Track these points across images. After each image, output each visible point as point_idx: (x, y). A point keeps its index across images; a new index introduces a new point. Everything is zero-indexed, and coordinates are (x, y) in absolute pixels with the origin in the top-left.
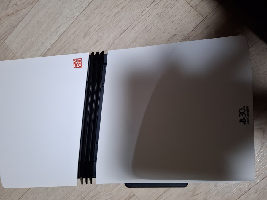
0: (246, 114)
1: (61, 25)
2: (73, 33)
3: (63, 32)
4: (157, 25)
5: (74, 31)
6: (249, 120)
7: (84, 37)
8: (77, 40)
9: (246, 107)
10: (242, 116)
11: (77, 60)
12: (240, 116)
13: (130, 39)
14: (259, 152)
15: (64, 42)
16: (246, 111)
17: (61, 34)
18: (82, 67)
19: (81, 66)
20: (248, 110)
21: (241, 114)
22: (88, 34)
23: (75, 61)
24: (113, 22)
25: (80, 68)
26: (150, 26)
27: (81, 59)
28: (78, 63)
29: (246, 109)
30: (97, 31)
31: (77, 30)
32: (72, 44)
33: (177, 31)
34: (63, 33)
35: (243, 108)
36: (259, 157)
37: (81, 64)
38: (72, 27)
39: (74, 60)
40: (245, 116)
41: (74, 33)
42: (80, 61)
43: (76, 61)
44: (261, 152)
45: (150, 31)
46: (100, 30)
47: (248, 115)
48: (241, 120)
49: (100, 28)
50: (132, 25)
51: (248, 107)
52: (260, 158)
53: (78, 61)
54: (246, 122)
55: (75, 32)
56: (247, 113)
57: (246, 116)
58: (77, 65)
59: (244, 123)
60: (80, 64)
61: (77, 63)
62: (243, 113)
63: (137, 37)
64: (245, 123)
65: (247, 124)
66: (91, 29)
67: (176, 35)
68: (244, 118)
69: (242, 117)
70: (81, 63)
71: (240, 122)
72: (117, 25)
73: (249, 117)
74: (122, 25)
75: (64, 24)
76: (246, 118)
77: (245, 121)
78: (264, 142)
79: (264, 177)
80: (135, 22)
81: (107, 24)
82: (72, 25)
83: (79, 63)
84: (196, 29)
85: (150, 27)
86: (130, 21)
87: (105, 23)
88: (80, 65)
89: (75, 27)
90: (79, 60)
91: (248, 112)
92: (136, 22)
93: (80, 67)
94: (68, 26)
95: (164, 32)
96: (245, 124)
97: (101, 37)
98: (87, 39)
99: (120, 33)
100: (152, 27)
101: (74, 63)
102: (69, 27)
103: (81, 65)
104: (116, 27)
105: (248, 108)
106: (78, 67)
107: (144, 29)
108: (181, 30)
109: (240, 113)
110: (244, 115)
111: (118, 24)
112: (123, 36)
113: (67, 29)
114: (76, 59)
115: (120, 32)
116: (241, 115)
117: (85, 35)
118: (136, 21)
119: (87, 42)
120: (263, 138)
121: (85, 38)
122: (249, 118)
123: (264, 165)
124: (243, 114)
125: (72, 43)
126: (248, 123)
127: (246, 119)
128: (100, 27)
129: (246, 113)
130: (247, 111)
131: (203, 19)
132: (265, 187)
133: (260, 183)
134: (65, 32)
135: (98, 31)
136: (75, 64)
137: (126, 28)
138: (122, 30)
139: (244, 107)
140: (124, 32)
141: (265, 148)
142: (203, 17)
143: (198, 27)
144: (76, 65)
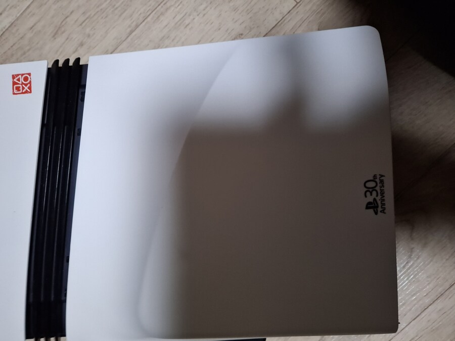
0: (379, 191)
1: (5, 10)
2: (31, 28)
3: (9, 25)
4: (204, 15)
5: (32, 24)
6: (384, 204)
7: (54, 36)
8: (38, 43)
9: (378, 177)
10: (371, 195)
11: (20, 76)
12: (366, 196)
13: (150, 41)
14: (404, 267)
15: (12, 47)
16: (379, 185)
17: (4, 30)
18: (31, 92)
19: (29, 91)
20: (382, 181)
21: (370, 190)
22: (63, 29)
23: (15, 80)
24: (115, 7)
25: (26, 94)
26: (190, 15)
27: (29, 74)
28: (22, 83)
29: (378, 180)
30: (81, 25)
31: (39, 21)
32: (29, 50)
33: (245, 27)
34: (9, 27)
35: (372, 178)
36: (404, 278)
37: (29, 85)
38: (29, 14)
39: (14, 77)
40: (377, 196)
41: (33, 26)
42: (26, 79)
43: (19, 80)
44: (409, 269)
45: (190, 26)
46: (87, 21)
47: (382, 193)
48: (369, 203)
49: (87, 18)
50: (154, 12)
51: (382, 176)
52: (407, 280)
53: (22, 80)
54: (380, 209)
55: (35, 24)
56: (381, 190)
57: (379, 194)
58: (21, 89)
59: (374, 210)
60: (26, 85)
61: (20, 83)
62: (373, 189)
63: (164, 37)
64: (377, 210)
65: (381, 212)
66: (68, 19)
67: (242, 35)
68: (375, 199)
69: (370, 199)
70: (30, 83)
71: (367, 208)
72: (124, 12)
73: (384, 197)
74: (133, 12)
75: (11, 8)
76: (378, 199)
77: (377, 207)
78: (413, 248)
79: (414, 318)
80: (160, 6)
81: (101, 9)
82: (29, 10)
83: (24, 84)
84: (282, 23)
85: (191, 17)
86: (150, 5)
87: (98, 7)
88: (26, 88)
89: (34, 14)
90: (24, 76)
91: (383, 186)
92: (162, 7)
93: (26, 92)
94: (20, 14)
95: (219, 29)
96: (376, 213)
97: (89, 36)
98: (60, 40)
99: (129, 30)
100: (194, 19)
101: (14, 83)
102: (22, 14)
103: (30, 88)
104: (120, 16)
105: (381, 179)
106: (22, 93)
107: (178, 22)
108: (253, 24)
109: (366, 189)
110: (374, 193)
111: (125, 10)
112: (135, 35)
113: (17, 19)
114: (18, 75)
115: (129, 26)
116: (368, 194)
117: (55, 31)
118: (162, 4)
119: (61, 47)
120: (412, 239)
121: (55, 39)
122: (384, 200)
123: (414, 294)
124: (372, 191)
125: (28, 48)
126: (384, 210)
127: (379, 202)
128: (87, 15)
129: (378, 188)
130: (381, 185)
131: (296, 3)
132: (417, 336)
133: (407, 329)
134: (14, 25)
135: (84, 24)
136: (15, 86)
137: (141, 19)
138: (134, 24)
139: (375, 176)
140: (137, 26)
141: (416, 259)
142: (296, 1)
143: (284, 20)
144: (18, 89)
